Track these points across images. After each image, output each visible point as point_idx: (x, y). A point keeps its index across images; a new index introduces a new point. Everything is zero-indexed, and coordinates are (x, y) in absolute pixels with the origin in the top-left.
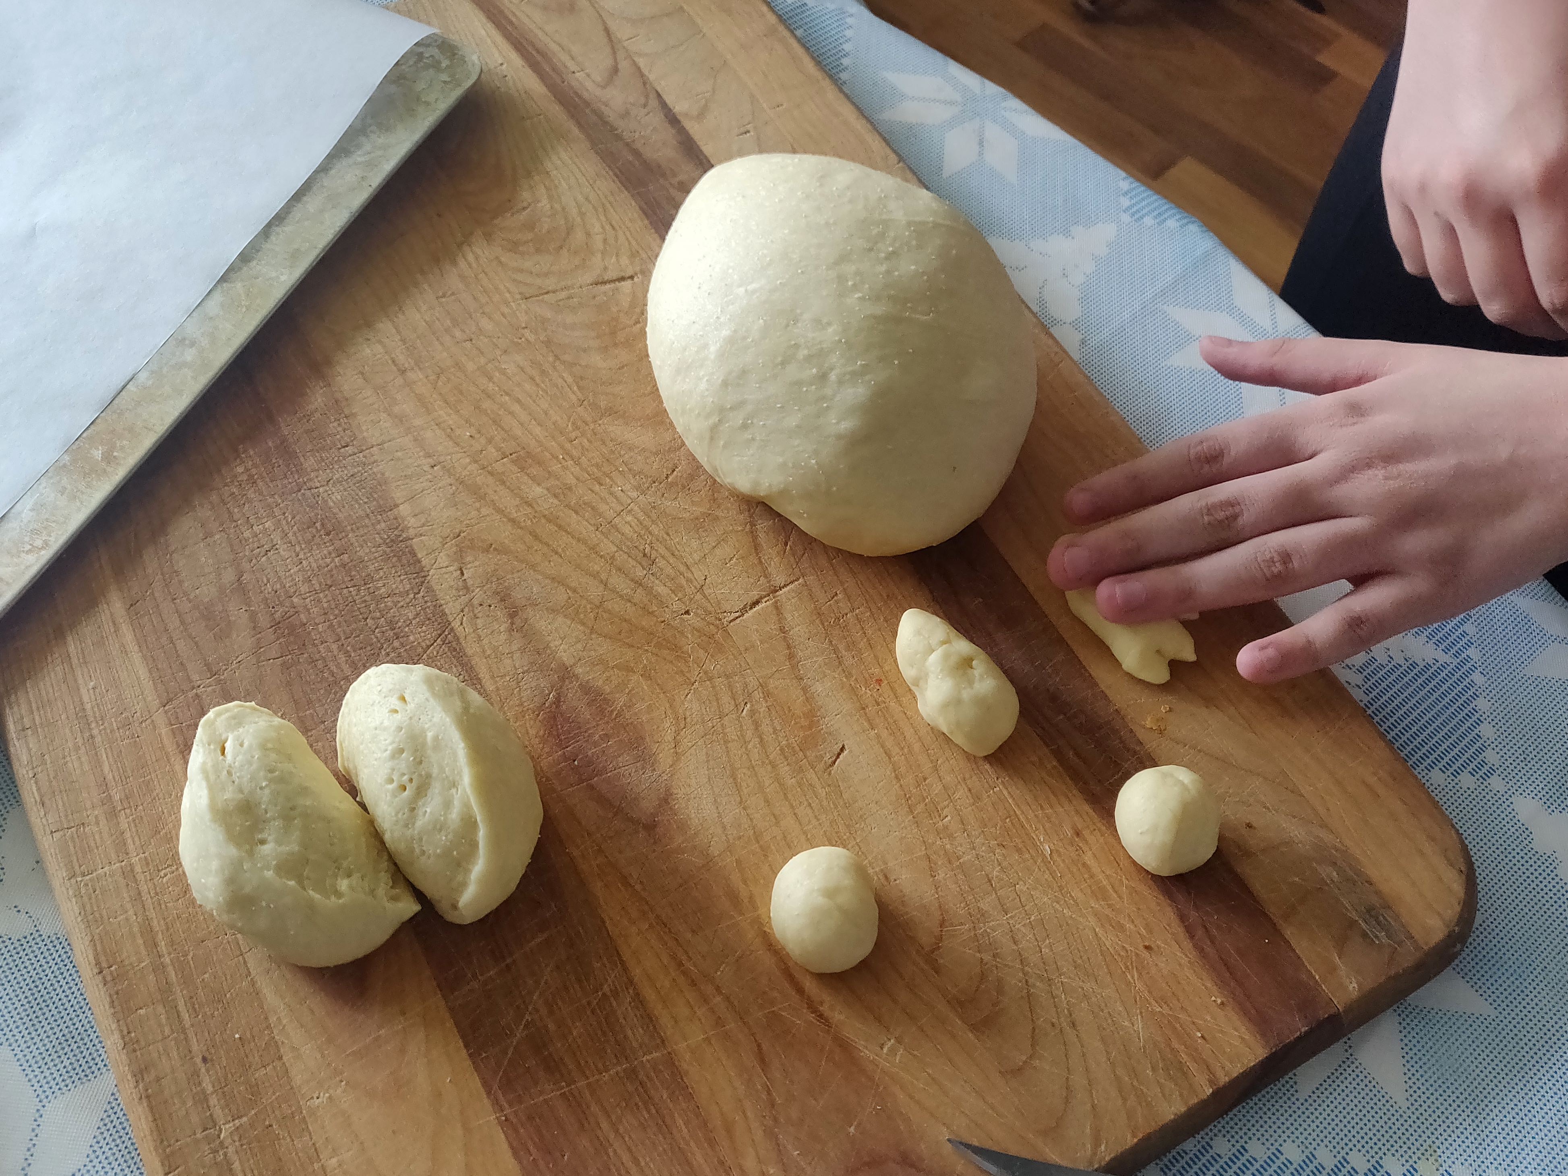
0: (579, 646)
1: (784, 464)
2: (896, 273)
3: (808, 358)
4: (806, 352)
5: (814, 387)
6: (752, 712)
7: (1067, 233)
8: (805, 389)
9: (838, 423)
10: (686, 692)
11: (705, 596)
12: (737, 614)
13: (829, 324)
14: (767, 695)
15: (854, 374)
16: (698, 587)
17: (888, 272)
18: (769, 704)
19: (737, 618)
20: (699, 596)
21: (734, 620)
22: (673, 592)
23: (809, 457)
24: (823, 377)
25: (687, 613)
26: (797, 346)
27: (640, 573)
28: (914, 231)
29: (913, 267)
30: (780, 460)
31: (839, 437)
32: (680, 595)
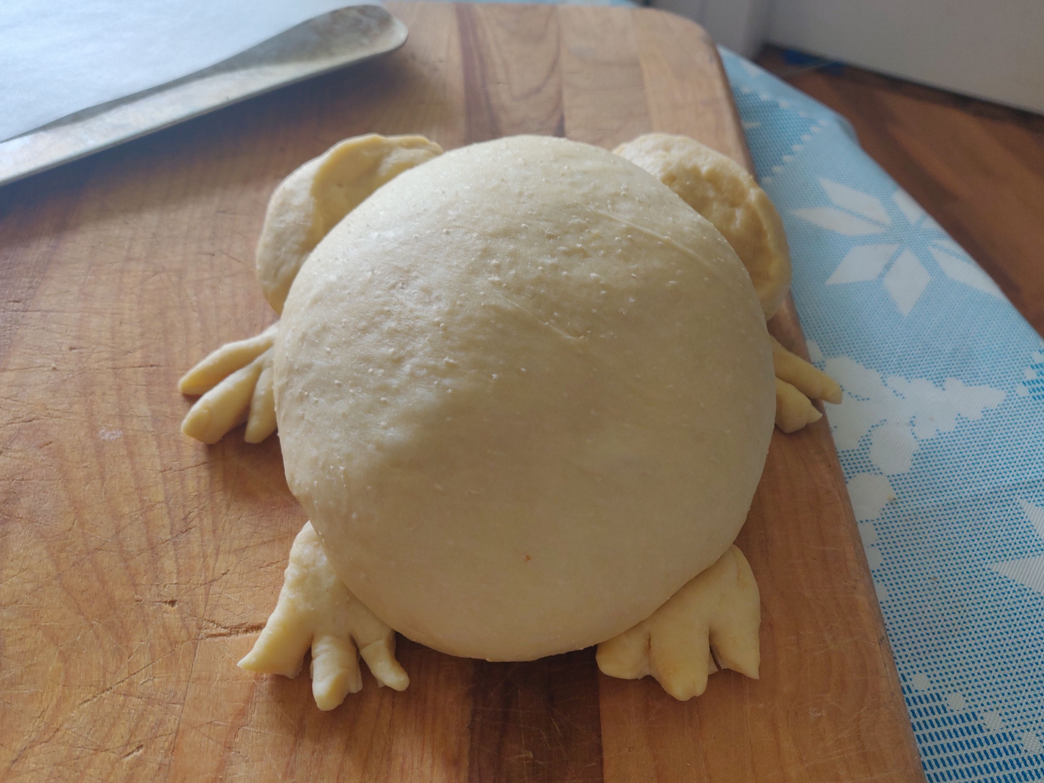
0: (29, 587)
1: (316, 460)
2: (565, 273)
3: (393, 333)
4: (393, 324)
5: (382, 371)
6: (139, 762)
7: (939, 382)
8: (371, 370)
9: (385, 428)
10: (90, 696)
11: (207, 594)
12: (223, 631)
13: (438, 299)
14: (173, 749)
15: (433, 370)
16: (210, 578)
17: (555, 268)
18: (167, 761)
19: (220, 635)
20: (201, 590)
21: (215, 636)
22: (179, 572)
23: (340, 462)
24: (398, 361)
25: (173, 603)
26: (388, 314)
27: (165, 534)
28: (631, 239)
29: (593, 275)
30: (315, 453)
31: (380, 447)
32: (183, 579)
